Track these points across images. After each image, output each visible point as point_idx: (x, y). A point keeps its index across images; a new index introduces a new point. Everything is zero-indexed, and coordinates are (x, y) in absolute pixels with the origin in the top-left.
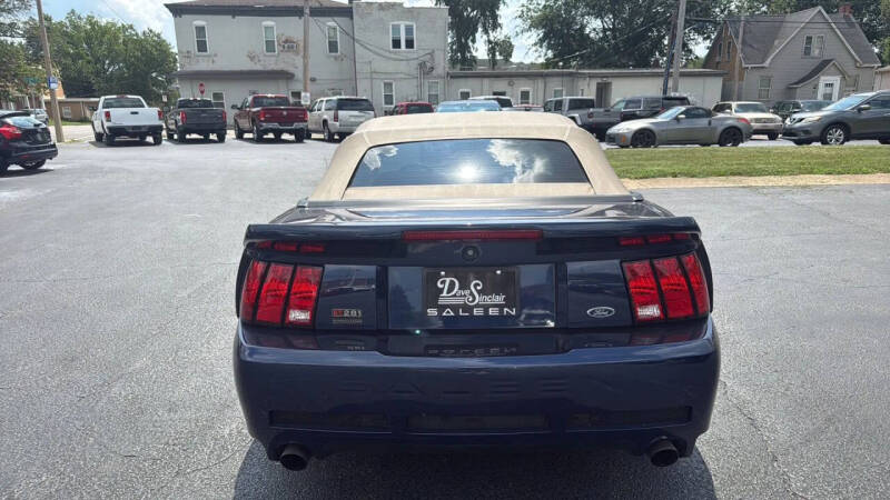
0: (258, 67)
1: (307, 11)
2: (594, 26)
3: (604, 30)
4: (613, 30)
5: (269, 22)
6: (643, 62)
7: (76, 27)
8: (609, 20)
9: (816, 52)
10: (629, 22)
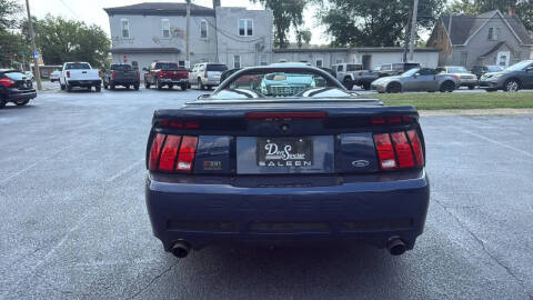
0: (159, 46)
1: (189, 12)
2: (360, 22)
3: (366, 25)
4: (372, 24)
5: (165, 19)
6: (390, 43)
7: (51, 23)
8: (369, 18)
9: (495, 37)
10: (381, 19)
